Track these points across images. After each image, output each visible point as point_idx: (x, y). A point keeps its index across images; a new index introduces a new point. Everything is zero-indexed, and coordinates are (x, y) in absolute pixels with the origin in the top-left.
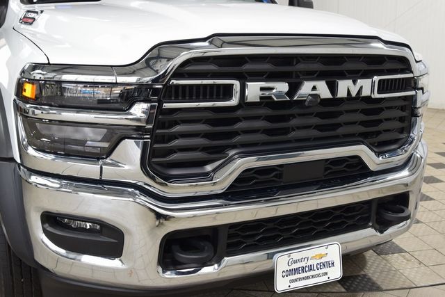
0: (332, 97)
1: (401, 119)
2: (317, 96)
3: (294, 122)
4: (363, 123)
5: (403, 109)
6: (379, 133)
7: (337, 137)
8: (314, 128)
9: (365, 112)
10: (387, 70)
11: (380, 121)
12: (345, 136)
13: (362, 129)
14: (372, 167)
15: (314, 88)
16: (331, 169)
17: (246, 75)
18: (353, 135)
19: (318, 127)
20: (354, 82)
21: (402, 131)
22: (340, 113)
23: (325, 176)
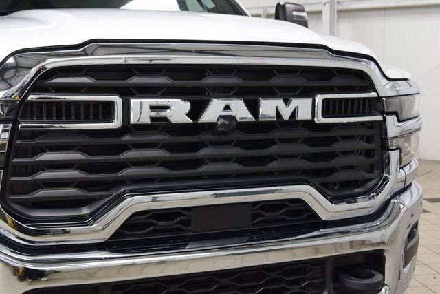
0: (254, 120)
1: (369, 154)
2: (232, 118)
3: (204, 152)
4: (308, 157)
5: (369, 140)
6: (333, 170)
7: (270, 173)
8: (234, 162)
9: (309, 141)
10: (337, 87)
11: (333, 155)
12: (282, 172)
13: (306, 164)
14: (324, 216)
15: (227, 108)
16: (263, 216)
17: (133, 90)
18: (294, 172)
19: (240, 160)
20: (287, 102)
21: (371, 169)
22: (272, 142)
23: (254, 225)
